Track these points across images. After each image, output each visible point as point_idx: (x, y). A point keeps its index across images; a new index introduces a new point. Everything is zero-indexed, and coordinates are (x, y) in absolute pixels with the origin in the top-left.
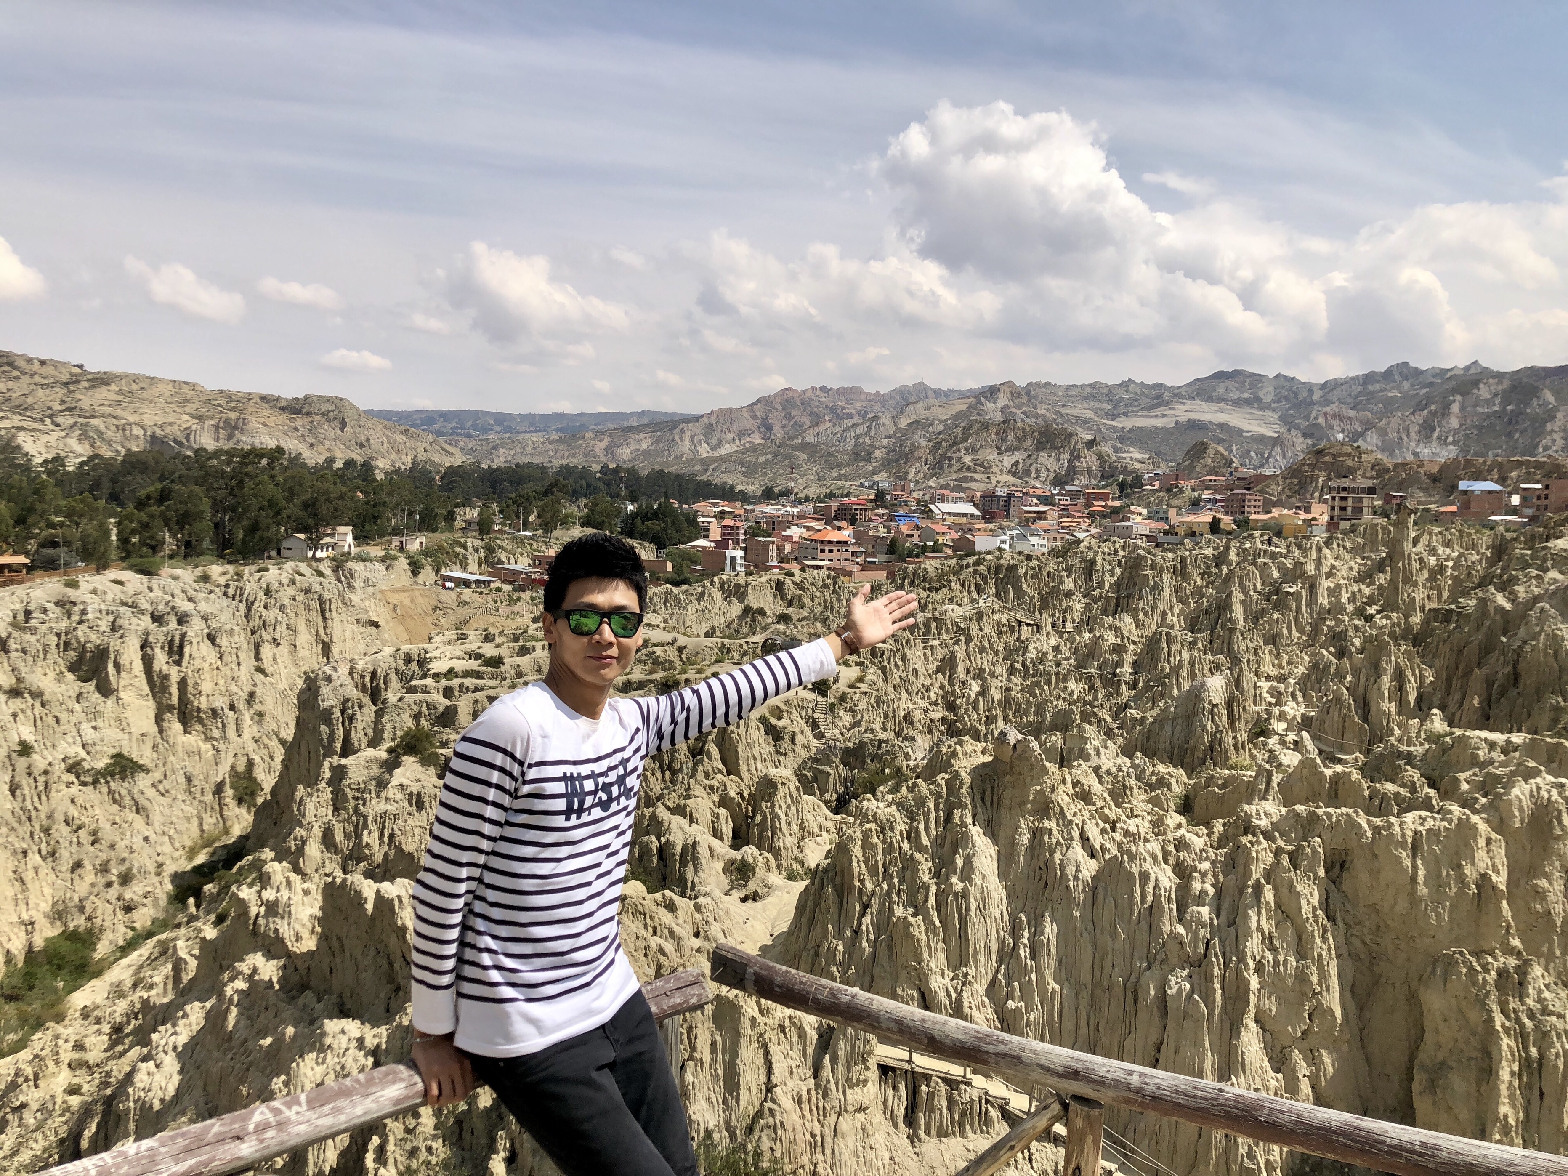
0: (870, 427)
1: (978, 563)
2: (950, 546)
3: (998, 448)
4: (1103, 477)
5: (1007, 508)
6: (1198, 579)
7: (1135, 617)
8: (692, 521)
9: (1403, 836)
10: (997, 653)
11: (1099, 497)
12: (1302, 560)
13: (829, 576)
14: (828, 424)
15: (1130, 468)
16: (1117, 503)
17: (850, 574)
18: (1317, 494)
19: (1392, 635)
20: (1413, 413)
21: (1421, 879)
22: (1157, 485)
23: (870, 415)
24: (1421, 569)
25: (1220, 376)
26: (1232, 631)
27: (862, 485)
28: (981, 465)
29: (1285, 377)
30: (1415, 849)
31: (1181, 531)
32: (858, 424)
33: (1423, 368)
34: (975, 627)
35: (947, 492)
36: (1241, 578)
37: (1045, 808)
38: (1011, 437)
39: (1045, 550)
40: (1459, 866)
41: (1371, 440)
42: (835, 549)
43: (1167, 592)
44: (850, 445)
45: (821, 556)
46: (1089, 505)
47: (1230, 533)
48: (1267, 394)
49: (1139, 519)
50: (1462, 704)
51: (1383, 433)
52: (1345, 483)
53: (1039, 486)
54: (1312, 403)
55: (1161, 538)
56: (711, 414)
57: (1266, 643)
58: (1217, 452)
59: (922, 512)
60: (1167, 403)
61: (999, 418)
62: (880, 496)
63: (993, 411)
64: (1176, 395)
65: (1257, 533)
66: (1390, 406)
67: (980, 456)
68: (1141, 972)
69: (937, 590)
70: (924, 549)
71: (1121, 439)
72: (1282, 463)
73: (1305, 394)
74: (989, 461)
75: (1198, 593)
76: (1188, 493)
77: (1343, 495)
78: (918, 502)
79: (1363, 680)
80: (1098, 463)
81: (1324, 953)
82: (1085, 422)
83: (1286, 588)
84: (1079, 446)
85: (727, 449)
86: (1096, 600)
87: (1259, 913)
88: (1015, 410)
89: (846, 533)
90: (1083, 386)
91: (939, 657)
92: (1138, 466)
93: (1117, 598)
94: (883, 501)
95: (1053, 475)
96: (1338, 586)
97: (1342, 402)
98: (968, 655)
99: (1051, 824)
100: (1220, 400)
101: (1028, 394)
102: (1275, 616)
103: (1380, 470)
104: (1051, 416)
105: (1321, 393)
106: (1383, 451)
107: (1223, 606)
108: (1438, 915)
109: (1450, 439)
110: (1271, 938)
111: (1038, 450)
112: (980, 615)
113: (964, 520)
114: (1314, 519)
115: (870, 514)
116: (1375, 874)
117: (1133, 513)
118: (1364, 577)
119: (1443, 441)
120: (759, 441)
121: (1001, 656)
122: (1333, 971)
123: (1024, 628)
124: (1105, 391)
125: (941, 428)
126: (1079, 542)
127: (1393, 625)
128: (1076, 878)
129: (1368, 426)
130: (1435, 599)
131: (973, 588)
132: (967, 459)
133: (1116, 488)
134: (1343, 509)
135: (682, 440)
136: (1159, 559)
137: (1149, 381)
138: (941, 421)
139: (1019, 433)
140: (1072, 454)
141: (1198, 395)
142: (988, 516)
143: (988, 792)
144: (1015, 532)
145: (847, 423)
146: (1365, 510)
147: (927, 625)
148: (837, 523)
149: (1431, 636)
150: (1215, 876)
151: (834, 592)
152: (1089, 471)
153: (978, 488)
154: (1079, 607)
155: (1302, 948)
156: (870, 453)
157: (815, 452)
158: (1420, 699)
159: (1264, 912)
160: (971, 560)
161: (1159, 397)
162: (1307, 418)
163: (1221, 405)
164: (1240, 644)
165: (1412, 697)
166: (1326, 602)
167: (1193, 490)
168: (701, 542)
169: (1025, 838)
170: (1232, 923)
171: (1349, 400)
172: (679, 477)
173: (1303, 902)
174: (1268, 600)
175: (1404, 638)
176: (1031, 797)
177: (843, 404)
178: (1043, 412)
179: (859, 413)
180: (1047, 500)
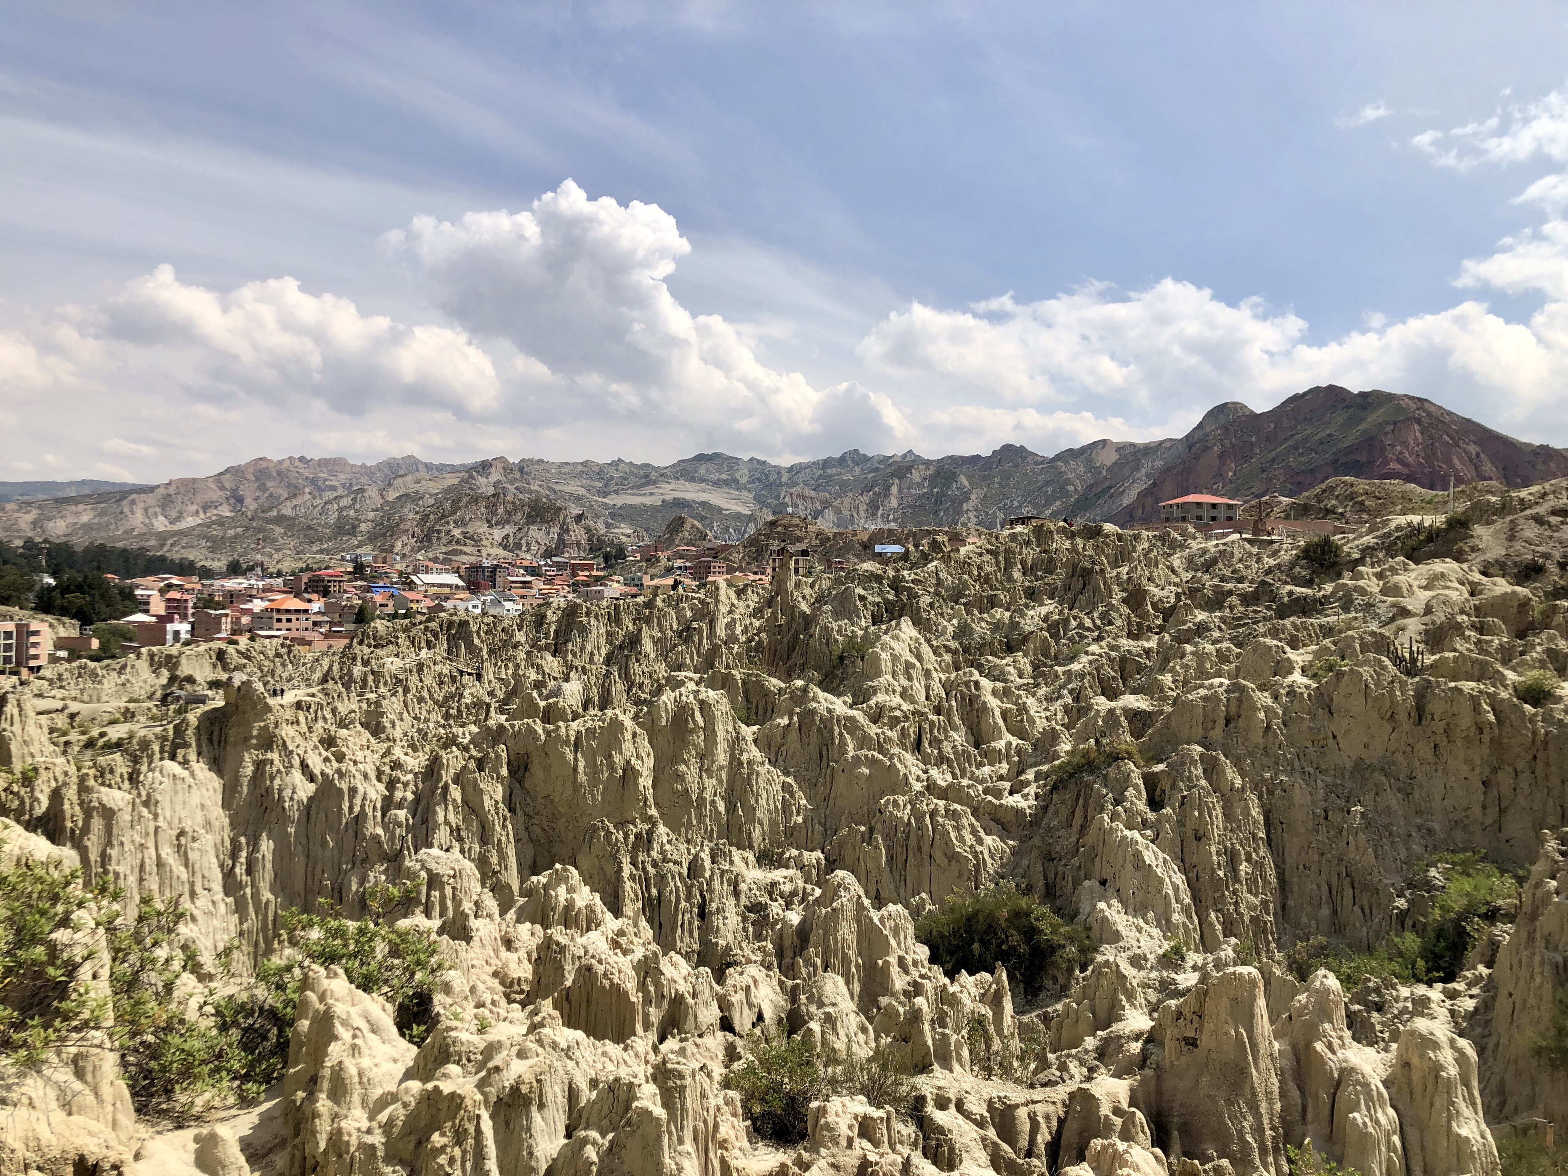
0: (354, 500)
3: (488, 521)
4: (591, 550)
5: (491, 577)
8: (127, 595)
9: (568, 736)
11: (584, 567)
13: (283, 645)
14: (307, 497)
15: (617, 541)
16: (601, 573)
17: (309, 643)
20: (862, 494)
21: (581, 769)
22: (638, 556)
23: (355, 488)
25: (701, 458)
27: (343, 559)
28: (471, 538)
29: (758, 461)
30: (577, 745)
32: (341, 497)
33: (870, 455)
34: (414, 678)
35: (432, 565)
37: (268, 741)
38: (501, 511)
39: (515, 613)
40: (610, 756)
41: (829, 517)
42: (293, 617)
43: (594, 634)
44: (333, 518)
45: (277, 625)
46: (574, 574)
48: (743, 475)
49: (616, 586)
51: (838, 511)
53: (528, 558)
54: (781, 485)
56: (169, 484)
58: (693, 526)
59: (404, 583)
60: (654, 482)
61: (491, 491)
62: (360, 569)
63: (485, 485)
64: (662, 475)
66: (845, 487)
67: (470, 529)
68: (346, 872)
69: (383, 647)
70: (392, 616)
71: (613, 516)
73: (775, 476)
74: (479, 535)
76: (664, 563)
78: (401, 574)
80: (585, 537)
81: (503, 839)
82: (578, 498)
83: (694, 625)
84: (569, 520)
85: (189, 522)
87: (446, 809)
88: (507, 486)
89: (314, 605)
90: (575, 464)
92: (624, 539)
94: (362, 573)
95: (543, 548)
97: (806, 483)
99: (274, 756)
100: (702, 480)
101: (521, 470)
103: (823, 540)
104: (543, 492)
105: (788, 475)
108: (593, 796)
109: (891, 517)
110: (458, 829)
111: (528, 524)
112: (420, 667)
113: (447, 590)
115: (345, 586)
116: (547, 769)
120: (228, 514)
122: (511, 852)
123: (465, 677)
124: (596, 469)
125: (431, 501)
128: (292, 799)
129: (826, 505)
132: (457, 533)
133: (601, 560)
135: (133, 513)
137: (638, 461)
138: (431, 495)
139: (509, 507)
140: (561, 527)
141: (682, 475)
142: (472, 586)
143: (216, 734)
144: (490, 598)
145: (329, 495)
147: (364, 678)
148: (307, 596)
150: (416, 785)
151: (287, 660)
152: (578, 544)
153: (466, 560)
155: (485, 836)
156: (354, 527)
157: (294, 525)
159: (450, 807)
161: (646, 476)
162: (777, 497)
163: (703, 485)
166: (722, 634)
167: (669, 560)
168: (139, 617)
169: (249, 769)
170: (425, 821)
171: (811, 482)
172: (124, 551)
173: (486, 798)
176: (255, 733)
177: (325, 476)
178: (536, 488)
179: (343, 486)
180: (533, 571)
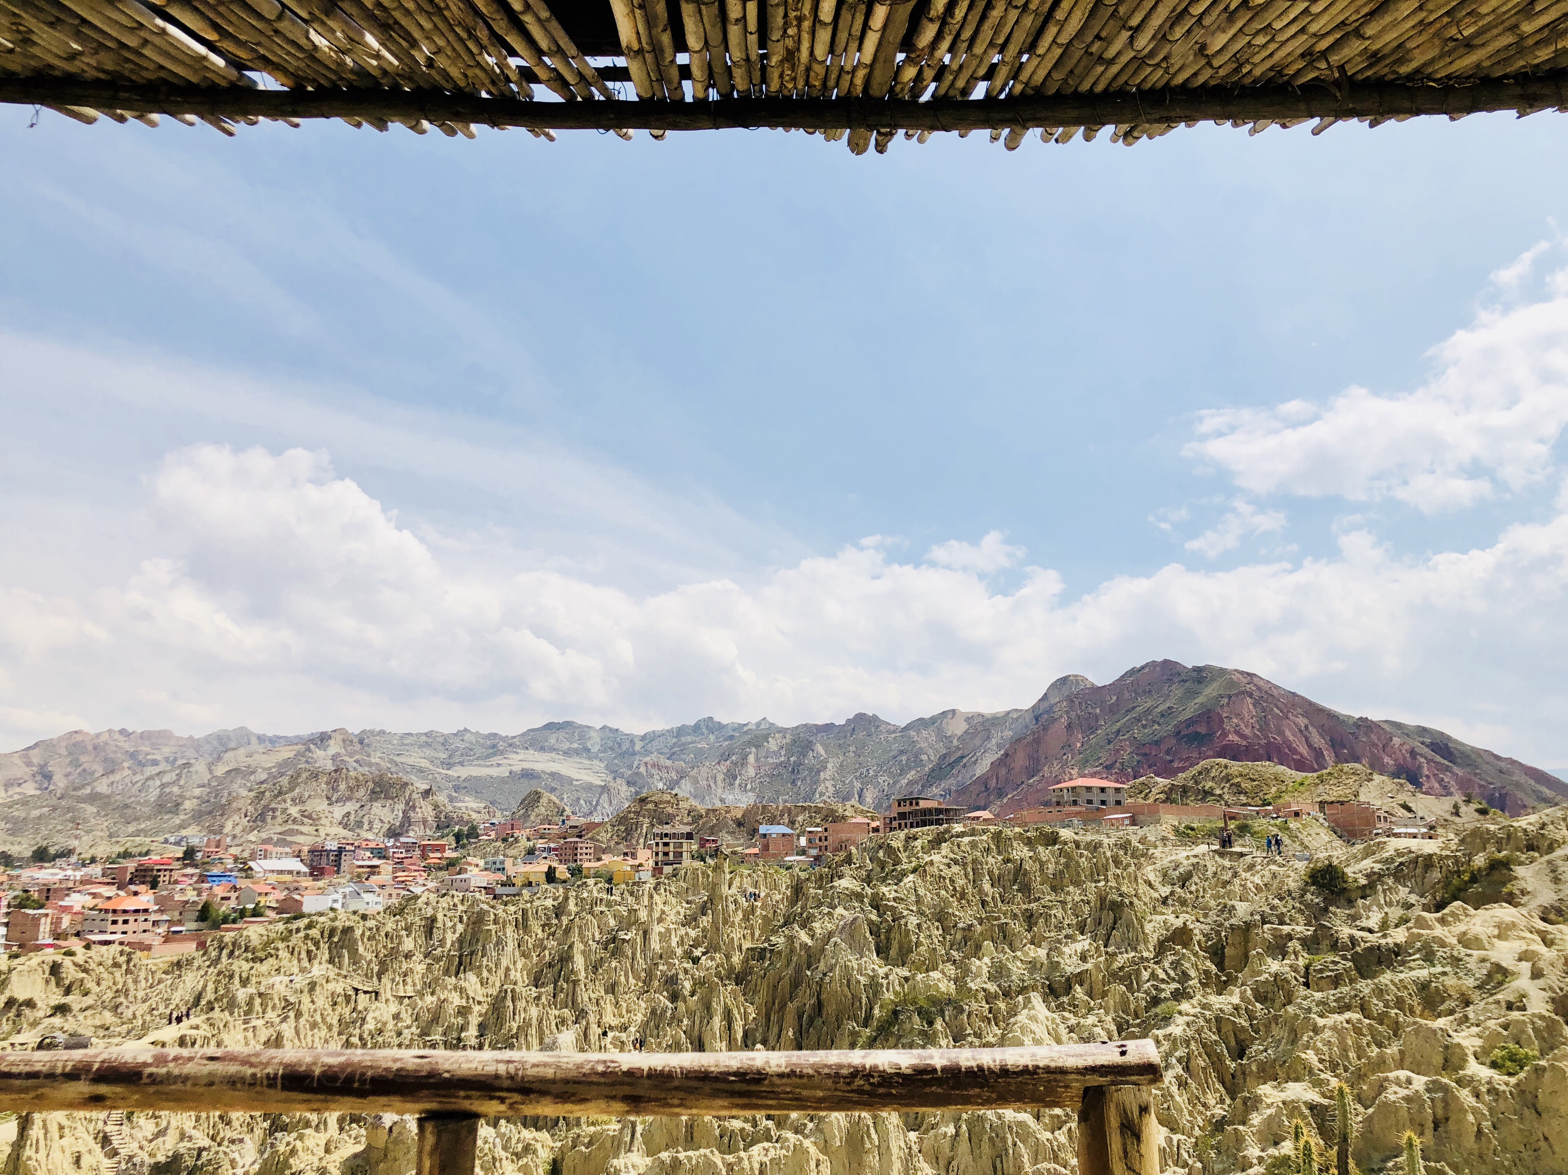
0: (179, 775)
1: (309, 926)
2: (274, 909)
3: (328, 798)
4: (438, 827)
5: (338, 863)
6: (539, 931)
7: (479, 975)
9: (752, 1168)
10: (330, 1028)
11: (435, 849)
12: (636, 907)
13: (122, 953)
14: (127, 772)
15: (466, 817)
16: (454, 855)
17: (148, 948)
18: (642, 840)
19: (718, 975)
20: (719, 763)
22: (493, 835)
23: (180, 762)
24: (737, 910)
25: (550, 727)
26: (575, 983)
27: (166, 841)
28: (309, 817)
29: (611, 729)
31: (519, 882)
32: (164, 772)
33: (724, 722)
34: (306, 999)
35: (269, 847)
36: (580, 927)
38: (343, 786)
39: (380, 908)
41: (684, 789)
42: (131, 919)
43: (511, 946)
44: (153, 795)
45: (114, 928)
46: (424, 857)
47: (565, 882)
48: (595, 743)
49: (476, 870)
50: (779, 1037)
51: (696, 782)
52: (667, 829)
53: (374, 837)
54: (634, 754)
55: (499, 890)
57: (607, 992)
58: (550, 801)
59: (241, 870)
60: (502, 753)
61: (330, 766)
62: (189, 854)
63: (323, 759)
64: (510, 745)
65: (590, 882)
66: (701, 756)
67: (309, 807)
69: (262, 961)
70: (242, 913)
71: (456, 788)
72: (609, 810)
73: (628, 745)
74: (318, 813)
75: (541, 946)
76: (524, 844)
77: (666, 840)
78: (236, 859)
79: (697, 1022)
80: (433, 813)
82: (421, 771)
83: (622, 935)
84: (415, 796)
86: (438, 960)
88: (346, 758)
89: (146, 898)
90: (419, 735)
91: (263, 1039)
92: (474, 816)
93: (460, 957)
94: (192, 859)
95: (387, 826)
96: (668, 930)
97: (659, 752)
98: (297, 1033)
100: (552, 749)
101: (361, 741)
102: (614, 964)
103: (695, 817)
104: (385, 765)
105: (642, 744)
106: (695, 797)
107: (565, 958)
109: (749, 786)
111: (371, 800)
112: (312, 986)
113: (288, 878)
114: (640, 865)
115: (176, 875)
117: (470, 864)
118: (690, 921)
119: (743, 788)
120: (32, 792)
121: (336, 1030)
123: (361, 996)
124: (441, 740)
125: (264, 776)
126: (417, 897)
127: (718, 966)
129: (683, 775)
130: (749, 937)
131: (304, 955)
132: (294, 811)
133: (452, 839)
134: (666, 854)
136: (500, 912)
137: (486, 732)
138: (265, 769)
139: (352, 783)
140: (407, 804)
141: (531, 745)
142: (317, 872)
144: (347, 890)
145: (151, 770)
146: (685, 854)
147: (250, 1003)
148: (133, 888)
149: (751, 973)
151: (128, 971)
152: (425, 822)
153: (306, 842)
154: (420, 968)
156: (178, 805)
157: (108, 804)
158: (746, 1035)
160: (302, 923)
161: (494, 746)
162: (630, 767)
163: (553, 755)
164: (583, 996)
165: (739, 1035)
166: (658, 947)
167: (529, 839)
171: (666, 750)
174: (606, 949)
175: (729, 978)
177: (147, 749)
178: (377, 760)
179: (167, 760)
180: (380, 853)
